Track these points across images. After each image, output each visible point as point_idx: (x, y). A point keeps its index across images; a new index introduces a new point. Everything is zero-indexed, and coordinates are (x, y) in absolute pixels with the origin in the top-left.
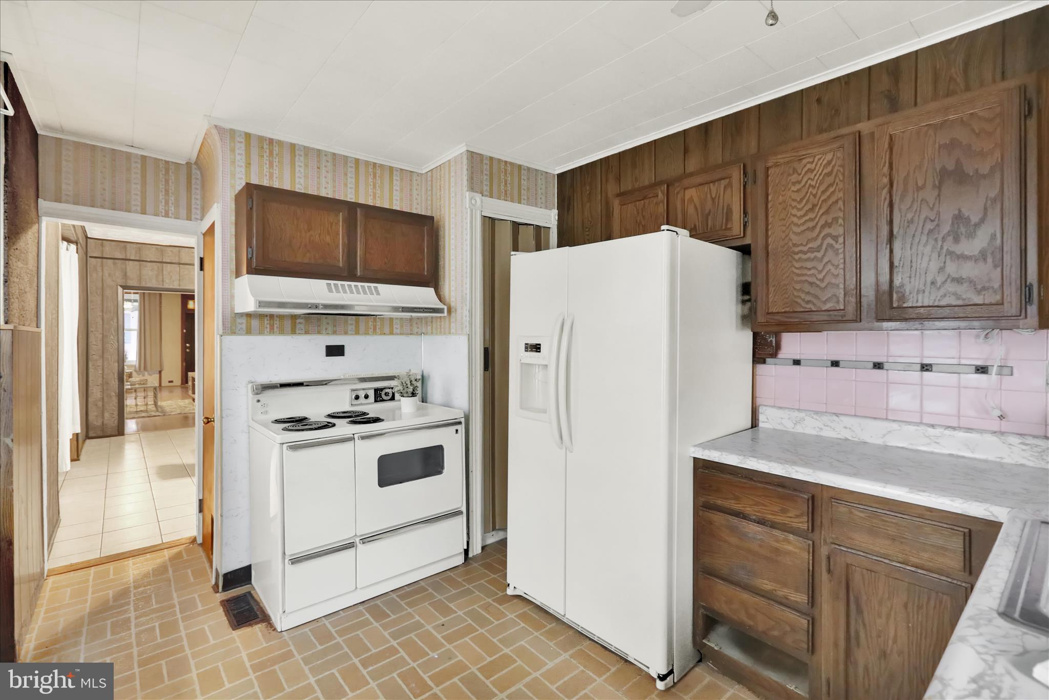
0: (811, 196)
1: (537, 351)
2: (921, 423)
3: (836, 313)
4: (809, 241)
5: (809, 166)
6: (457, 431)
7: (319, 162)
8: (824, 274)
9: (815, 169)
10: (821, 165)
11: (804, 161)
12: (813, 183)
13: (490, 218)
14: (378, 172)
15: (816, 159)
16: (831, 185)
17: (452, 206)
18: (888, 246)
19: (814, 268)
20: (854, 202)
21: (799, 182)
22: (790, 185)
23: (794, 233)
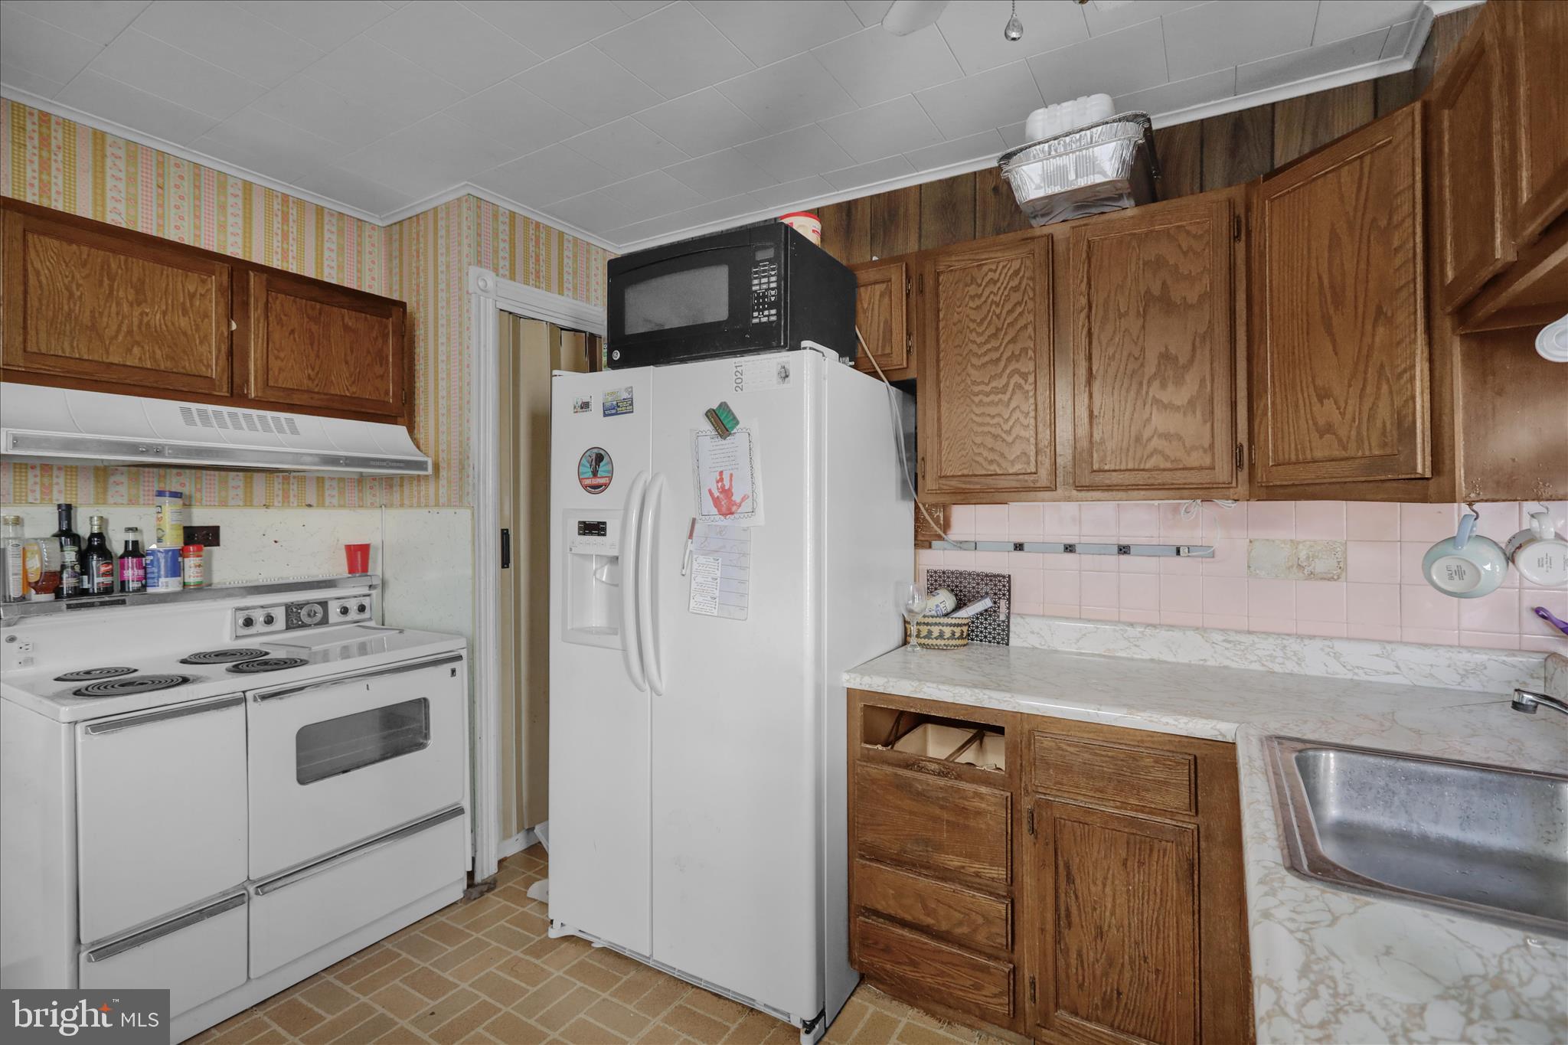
0: (994, 317)
1: (599, 535)
2: (1119, 622)
3: (1026, 477)
4: (992, 378)
5: (991, 275)
6: (453, 672)
7: (160, 175)
8: (1011, 423)
9: (999, 279)
10: (1006, 274)
11: (985, 269)
12: (997, 299)
13: (510, 313)
14: (293, 212)
15: (1000, 267)
16: (1019, 303)
17: (442, 286)
18: (1087, 389)
19: (999, 415)
20: (1047, 329)
21: (980, 296)
22: (967, 299)
23: (973, 365)
